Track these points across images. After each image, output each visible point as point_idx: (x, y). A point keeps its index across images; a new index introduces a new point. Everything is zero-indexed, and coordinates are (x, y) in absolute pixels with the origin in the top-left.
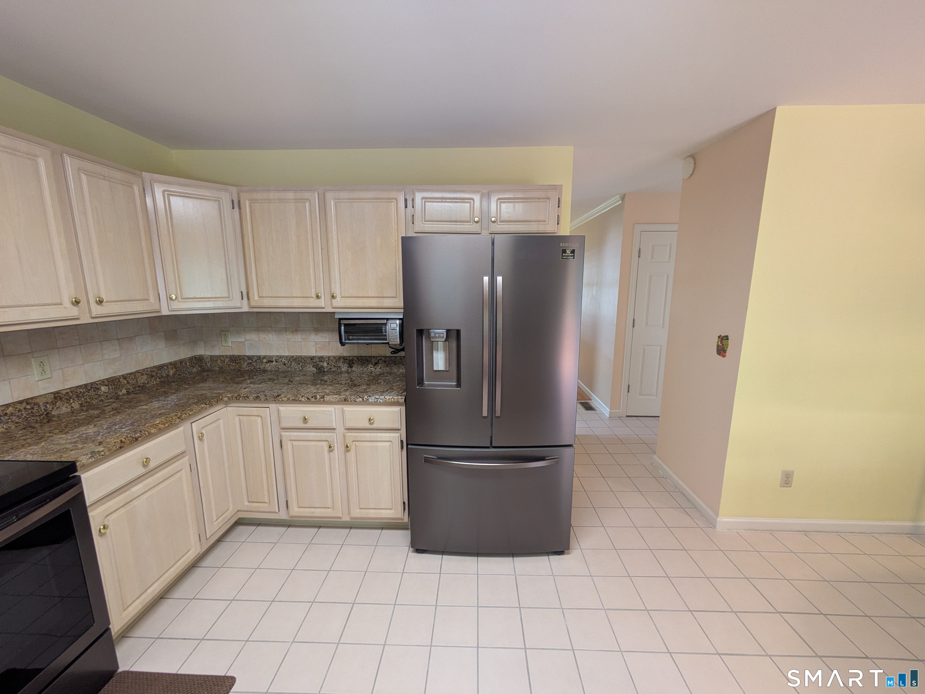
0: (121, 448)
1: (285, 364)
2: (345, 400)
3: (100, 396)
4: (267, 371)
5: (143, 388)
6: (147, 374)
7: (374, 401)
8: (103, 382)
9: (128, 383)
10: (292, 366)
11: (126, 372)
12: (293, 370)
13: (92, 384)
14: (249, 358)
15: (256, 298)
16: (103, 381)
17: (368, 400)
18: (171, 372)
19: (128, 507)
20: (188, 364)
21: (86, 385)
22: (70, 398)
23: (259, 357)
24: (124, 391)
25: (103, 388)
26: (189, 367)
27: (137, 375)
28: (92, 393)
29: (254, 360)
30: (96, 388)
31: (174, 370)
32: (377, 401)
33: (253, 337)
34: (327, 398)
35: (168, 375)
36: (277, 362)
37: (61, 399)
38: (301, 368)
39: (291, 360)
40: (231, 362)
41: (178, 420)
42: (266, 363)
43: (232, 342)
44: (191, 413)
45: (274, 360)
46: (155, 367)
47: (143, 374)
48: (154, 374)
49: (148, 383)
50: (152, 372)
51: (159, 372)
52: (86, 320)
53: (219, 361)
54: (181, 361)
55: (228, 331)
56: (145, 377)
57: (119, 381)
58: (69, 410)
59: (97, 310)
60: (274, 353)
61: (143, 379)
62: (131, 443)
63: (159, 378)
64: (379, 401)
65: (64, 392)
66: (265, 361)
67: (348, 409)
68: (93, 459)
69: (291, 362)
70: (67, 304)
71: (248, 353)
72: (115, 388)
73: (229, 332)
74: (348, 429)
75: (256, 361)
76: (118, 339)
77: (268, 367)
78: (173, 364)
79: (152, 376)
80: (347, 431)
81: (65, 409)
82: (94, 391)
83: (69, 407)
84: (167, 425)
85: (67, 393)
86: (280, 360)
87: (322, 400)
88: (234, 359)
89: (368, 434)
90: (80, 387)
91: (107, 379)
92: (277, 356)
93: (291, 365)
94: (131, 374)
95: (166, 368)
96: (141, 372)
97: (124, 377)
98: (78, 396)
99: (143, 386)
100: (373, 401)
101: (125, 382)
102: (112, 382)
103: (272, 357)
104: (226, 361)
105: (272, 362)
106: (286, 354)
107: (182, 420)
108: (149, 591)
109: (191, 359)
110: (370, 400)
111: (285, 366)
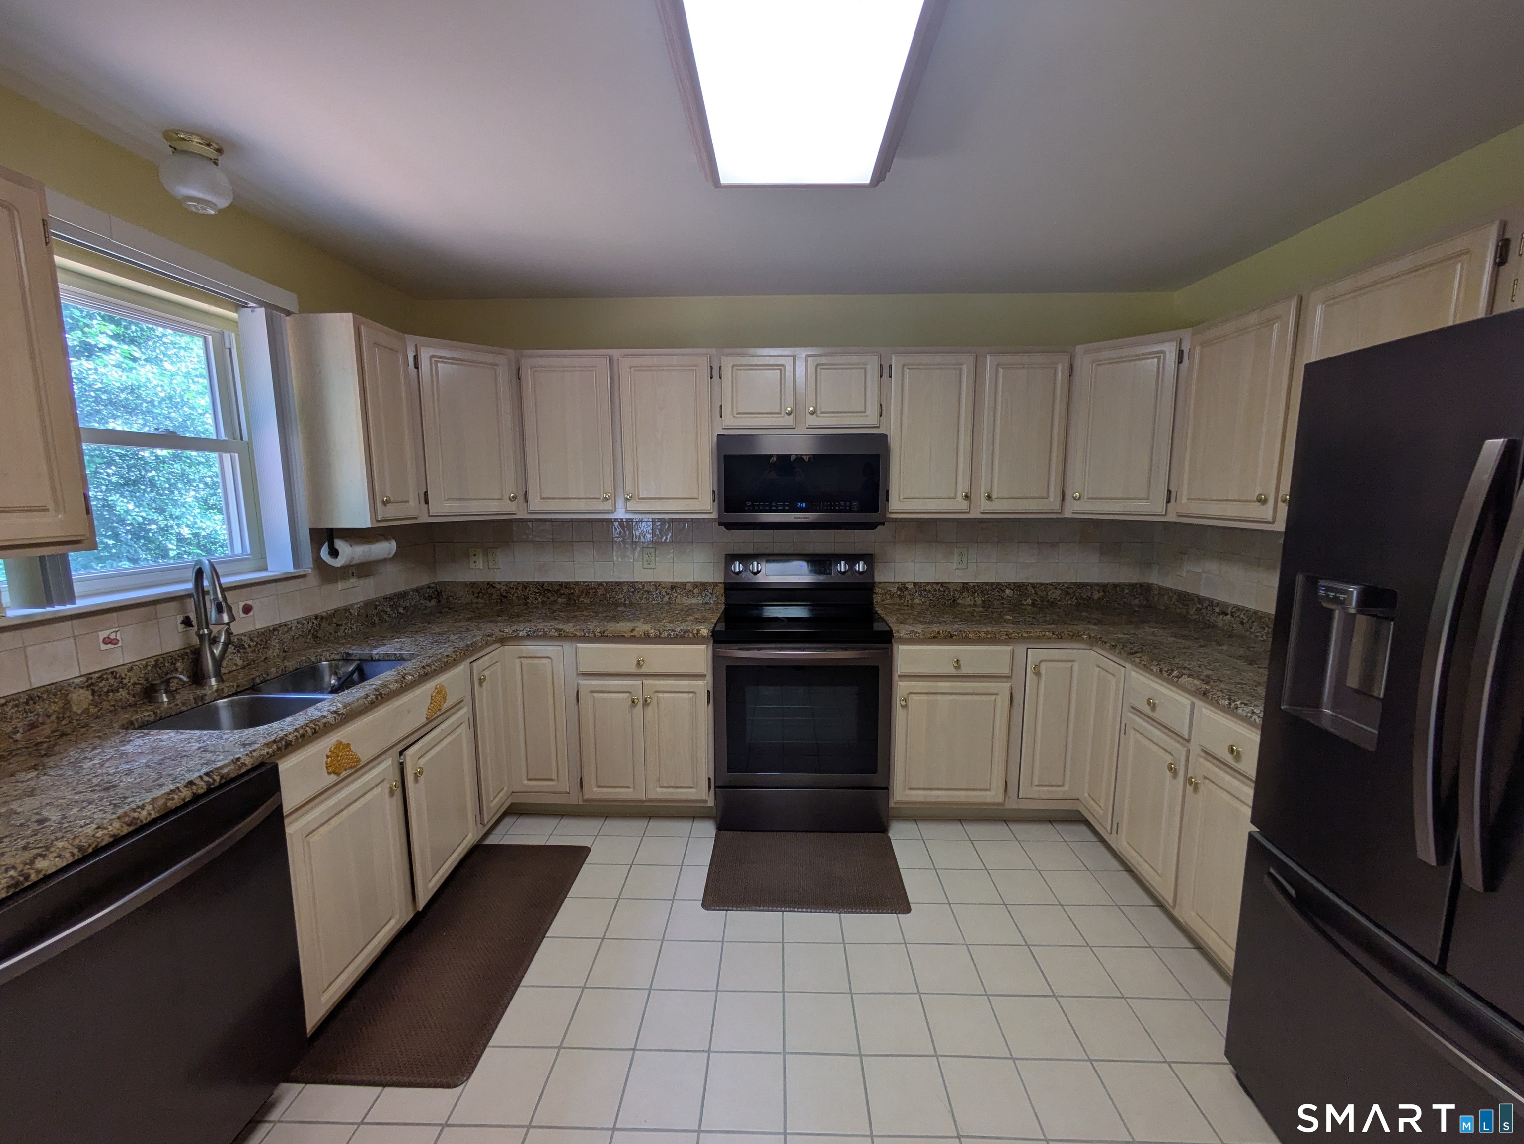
0: (934, 637)
1: (1242, 623)
2: (1204, 694)
3: (1003, 598)
4: (1216, 626)
5: (1053, 604)
6: (1062, 590)
7: (1246, 716)
8: (1009, 586)
9: (1036, 593)
10: (1252, 630)
11: (1039, 581)
12: (1253, 636)
13: (998, 584)
14: (1201, 600)
15: (1184, 500)
16: (1009, 584)
17: (1237, 708)
18: (1096, 596)
19: (931, 697)
20: (1126, 591)
21: (993, 584)
22: (976, 592)
23: (1211, 601)
24: (1029, 601)
25: (1008, 591)
26: (1127, 596)
27: (1050, 587)
28: (996, 593)
29: (1205, 605)
30: (1000, 589)
31: (1101, 593)
32: (1251, 717)
33: (1212, 567)
34: (1185, 680)
35: (1090, 598)
36: (1232, 616)
37: (968, 590)
38: (1265, 637)
39: (1253, 619)
40: (1178, 601)
41: (1005, 637)
42: (1219, 614)
43: (1188, 571)
44: (1025, 635)
45: (1229, 613)
46: (1075, 584)
47: (1056, 588)
48: (1070, 591)
49: (1060, 601)
50: (1069, 588)
51: (1078, 591)
52: (975, 514)
53: (1166, 597)
54: (1115, 586)
55: (1185, 554)
56: (1058, 592)
57: (1026, 589)
58: (972, 603)
59: (985, 505)
60: (1235, 600)
61: (1055, 594)
62: (945, 637)
63: (1077, 599)
64: (1253, 718)
65: (971, 585)
66: (1217, 610)
67: (1207, 712)
68: (908, 636)
69: (1253, 622)
70: (960, 498)
71: (1203, 593)
72: (1020, 595)
73: (1186, 556)
74: (1206, 752)
75: (1206, 608)
76: (1038, 543)
77: (1220, 621)
78: (1103, 587)
79: (1068, 594)
80: (1203, 754)
81: (969, 601)
82: (999, 592)
83: (973, 600)
84: (989, 636)
85: (974, 586)
86: (1238, 614)
87: (1176, 679)
88: (1185, 598)
89: (1228, 778)
90: (987, 584)
91: (1014, 584)
92: (1235, 606)
93: (1251, 628)
94: (1041, 584)
95: (1089, 588)
96: (1055, 586)
97: (1034, 586)
98: (982, 592)
99: (1052, 603)
100: (1244, 714)
101: (1033, 591)
102: (1020, 588)
103: (1227, 605)
104: (1174, 600)
105: (1227, 614)
106: (1252, 606)
107: (1011, 638)
108: (935, 793)
109: (1132, 586)
110: (1240, 711)
111: (1242, 627)
